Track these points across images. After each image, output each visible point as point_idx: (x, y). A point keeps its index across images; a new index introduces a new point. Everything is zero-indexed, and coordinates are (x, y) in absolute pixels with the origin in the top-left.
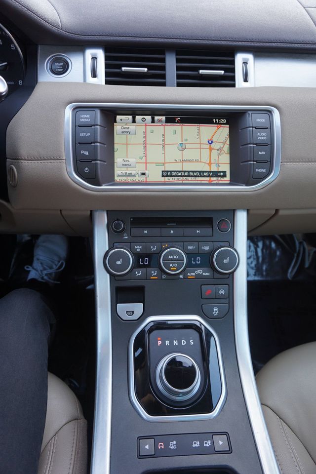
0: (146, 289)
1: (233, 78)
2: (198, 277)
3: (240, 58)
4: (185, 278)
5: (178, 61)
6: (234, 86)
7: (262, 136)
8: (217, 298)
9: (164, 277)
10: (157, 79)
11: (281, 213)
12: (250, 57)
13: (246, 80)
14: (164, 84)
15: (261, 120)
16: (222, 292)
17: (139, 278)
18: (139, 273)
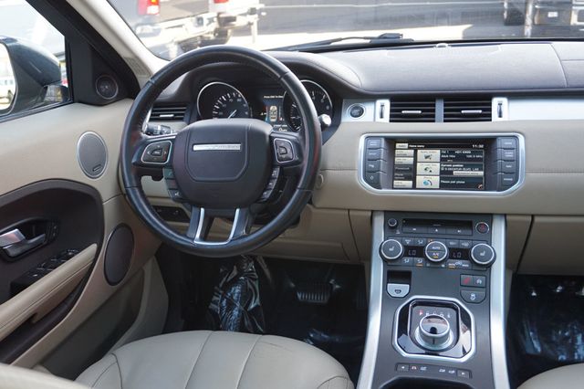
0: (413, 274)
1: (490, 115)
2: (458, 268)
3: (495, 101)
4: (447, 267)
5: (445, 105)
6: (491, 120)
7: (509, 154)
8: (474, 287)
9: (428, 265)
10: (429, 117)
11: (537, 219)
12: (504, 100)
13: (500, 116)
14: (434, 121)
15: (509, 143)
16: (479, 281)
17: (407, 265)
18: (407, 260)
